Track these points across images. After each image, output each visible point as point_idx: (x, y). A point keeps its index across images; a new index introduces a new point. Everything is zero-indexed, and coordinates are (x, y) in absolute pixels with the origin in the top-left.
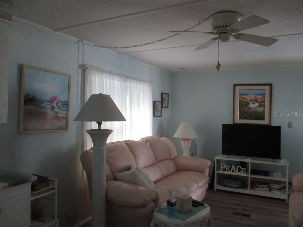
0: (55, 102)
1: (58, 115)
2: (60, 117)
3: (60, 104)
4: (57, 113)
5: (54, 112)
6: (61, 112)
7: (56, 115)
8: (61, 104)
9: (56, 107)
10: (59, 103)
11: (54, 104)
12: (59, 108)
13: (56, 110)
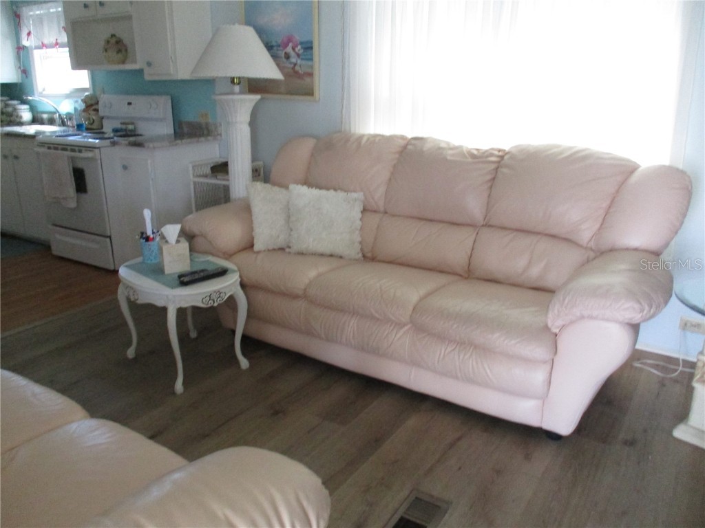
0: (291, 44)
1: (297, 68)
2: (300, 72)
3: (299, 47)
4: (295, 65)
5: (291, 63)
6: (303, 62)
7: (293, 68)
8: (302, 48)
9: (292, 54)
10: (297, 46)
11: (289, 49)
12: (298, 55)
13: (293, 60)
